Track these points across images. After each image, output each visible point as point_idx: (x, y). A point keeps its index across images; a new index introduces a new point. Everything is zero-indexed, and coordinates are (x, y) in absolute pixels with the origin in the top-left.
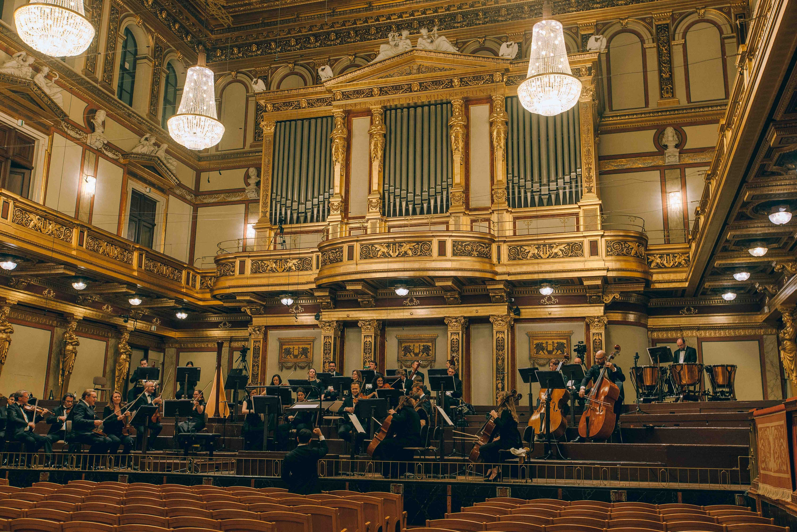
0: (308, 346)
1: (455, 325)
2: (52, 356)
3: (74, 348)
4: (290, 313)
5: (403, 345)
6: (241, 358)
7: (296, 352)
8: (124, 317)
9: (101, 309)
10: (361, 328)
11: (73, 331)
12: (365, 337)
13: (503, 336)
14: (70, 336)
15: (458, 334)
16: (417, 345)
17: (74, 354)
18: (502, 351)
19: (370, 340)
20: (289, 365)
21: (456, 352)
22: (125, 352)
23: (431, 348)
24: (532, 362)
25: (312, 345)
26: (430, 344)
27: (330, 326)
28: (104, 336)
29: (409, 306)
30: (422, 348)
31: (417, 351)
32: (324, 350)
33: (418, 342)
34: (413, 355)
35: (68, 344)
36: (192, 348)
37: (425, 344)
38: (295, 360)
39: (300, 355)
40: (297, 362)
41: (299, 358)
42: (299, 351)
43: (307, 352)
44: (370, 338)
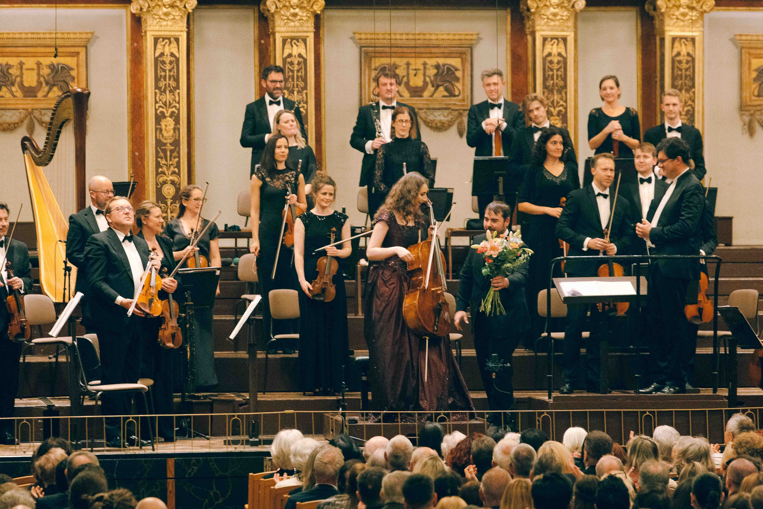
0: (70, 61)
1: (555, 15)
7: (30, 80)
10: (274, 14)
12: (284, 41)
13: (690, 49)
15: (565, 40)
16: (417, 63)
18: (687, 91)
19: (303, 52)
21: (559, 92)
23: (459, 74)
24: (747, 119)
25: (82, 56)
26: (455, 62)
30: (432, 72)
31: (417, 81)
33: (418, 55)
34: (406, 94)
37: (441, 61)
39: (46, 88)
40: (36, 109)
41: (40, 95)
42: (39, 74)
43: (68, 80)
44: (302, 44)
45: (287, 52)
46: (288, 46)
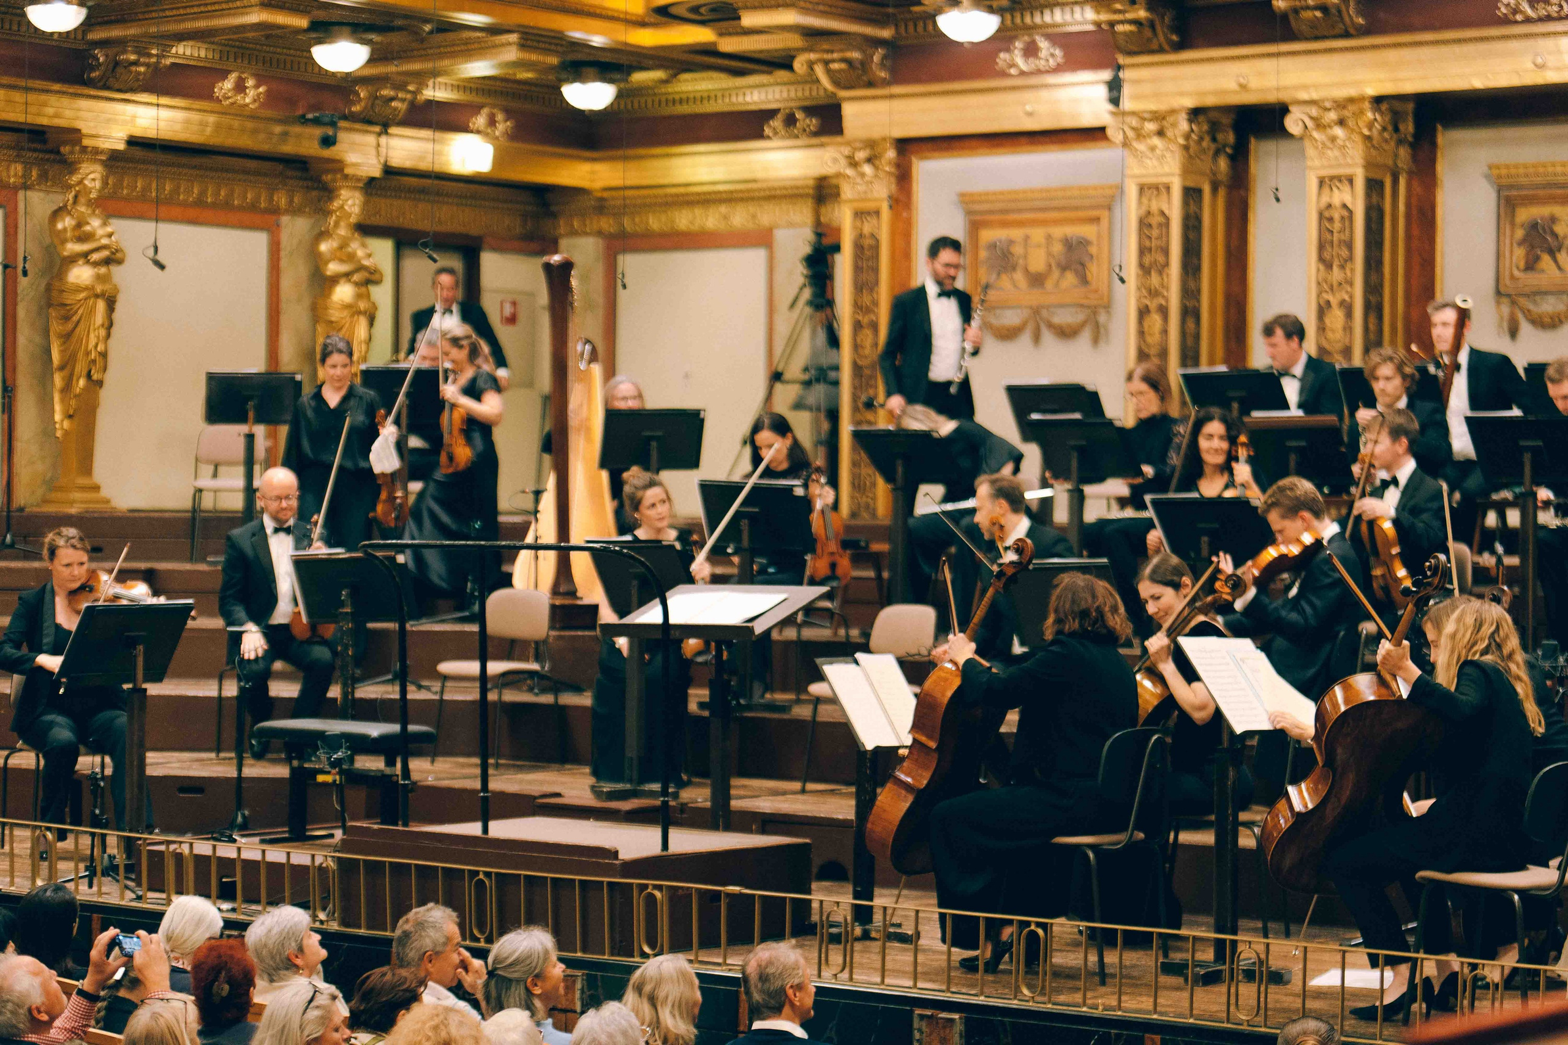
0: (1087, 231)
2: (21, 312)
3: (99, 278)
4: (1004, 74)
5: (1525, 214)
6: (807, 294)
7: (1038, 262)
8: (316, 122)
9: (209, 96)
10: (1301, 138)
11: (90, 203)
12: (1321, 182)
14: (79, 225)
17: (101, 305)
19: (1347, 198)
20: (1010, 318)
22: (347, 275)
25: (1105, 222)
27: (1161, 133)
28: (253, 207)
29: (1528, 20)
32: (1142, 251)
35: (73, 259)
36: (663, 235)
38: (1035, 297)
39: (1056, 273)
40: (1043, 307)
41: (1049, 284)
42: (1049, 254)
43: (1086, 259)
44: (1346, 188)
45: (1325, 199)
46: (1326, 190)
